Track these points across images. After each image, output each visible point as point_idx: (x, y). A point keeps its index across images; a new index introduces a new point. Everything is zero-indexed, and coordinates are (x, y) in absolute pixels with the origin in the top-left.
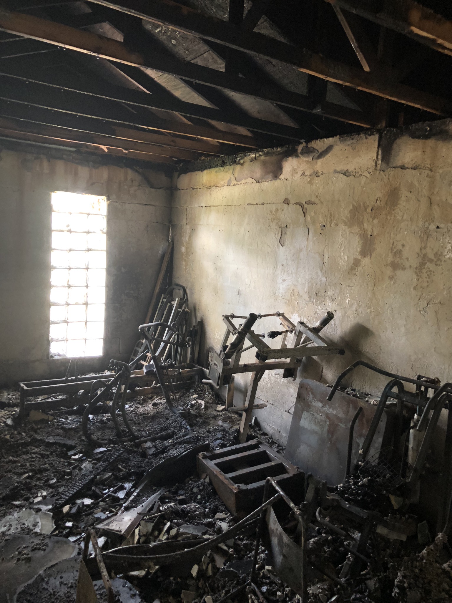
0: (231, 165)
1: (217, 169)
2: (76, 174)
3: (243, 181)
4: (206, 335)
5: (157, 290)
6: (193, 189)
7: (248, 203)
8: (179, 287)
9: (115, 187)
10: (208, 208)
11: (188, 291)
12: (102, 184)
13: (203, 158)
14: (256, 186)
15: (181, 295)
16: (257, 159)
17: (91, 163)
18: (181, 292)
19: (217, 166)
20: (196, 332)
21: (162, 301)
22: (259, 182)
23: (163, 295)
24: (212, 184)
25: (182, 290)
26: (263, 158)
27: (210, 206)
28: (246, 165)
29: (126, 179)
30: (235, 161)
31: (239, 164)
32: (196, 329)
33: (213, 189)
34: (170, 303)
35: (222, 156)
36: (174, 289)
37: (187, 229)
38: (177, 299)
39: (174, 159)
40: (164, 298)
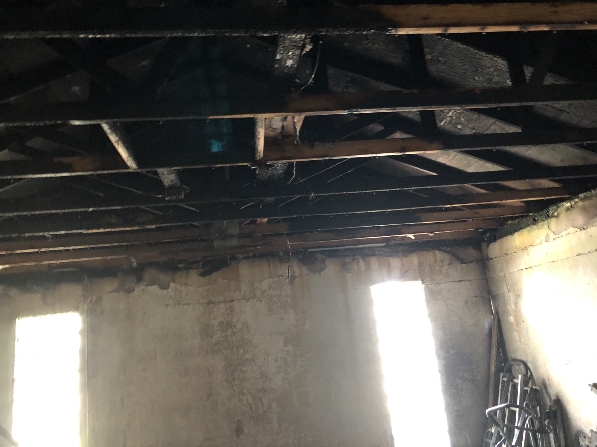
0: (544, 220)
1: (529, 228)
2: (389, 266)
3: (564, 233)
4: (569, 416)
5: (493, 369)
6: (507, 255)
7: (577, 254)
8: (517, 363)
9: (427, 270)
10: (529, 269)
11: (529, 365)
12: (414, 270)
13: (510, 222)
14: (582, 234)
15: (523, 371)
16: (574, 207)
17: (401, 253)
18: (522, 367)
19: (528, 225)
20: (555, 413)
21: (502, 380)
22: (584, 229)
23: (501, 374)
24: (528, 244)
25: (523, 365)
26: (580, 204)
27: (531, 267)
28: (563, 216)
29: (436, 261)
30: (548, 216)
31: (553, 216)
32: (554, 409)
33: (530, 249)
34: (512, 381)
35: (531, 214)
36: (511, 365)
37: (511, 296)
38: (520, 376)
39: (480, 230)
40: (503, 377)
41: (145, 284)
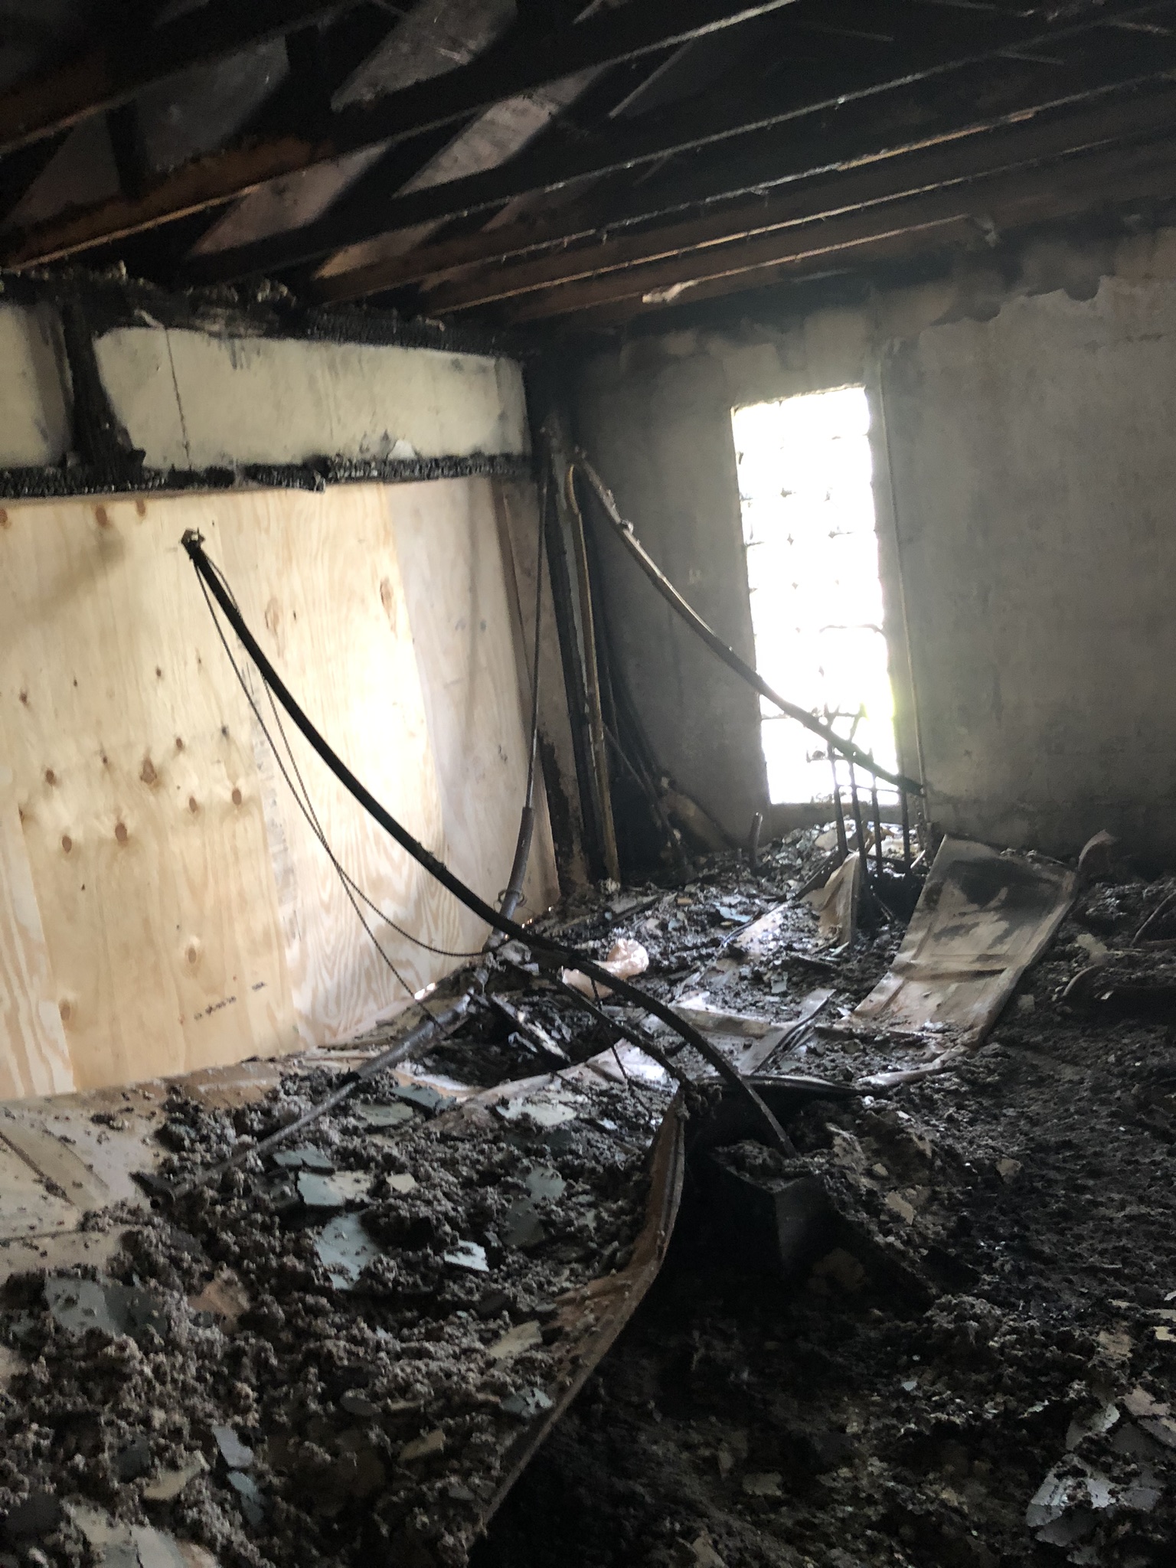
41: (1027, 289)
